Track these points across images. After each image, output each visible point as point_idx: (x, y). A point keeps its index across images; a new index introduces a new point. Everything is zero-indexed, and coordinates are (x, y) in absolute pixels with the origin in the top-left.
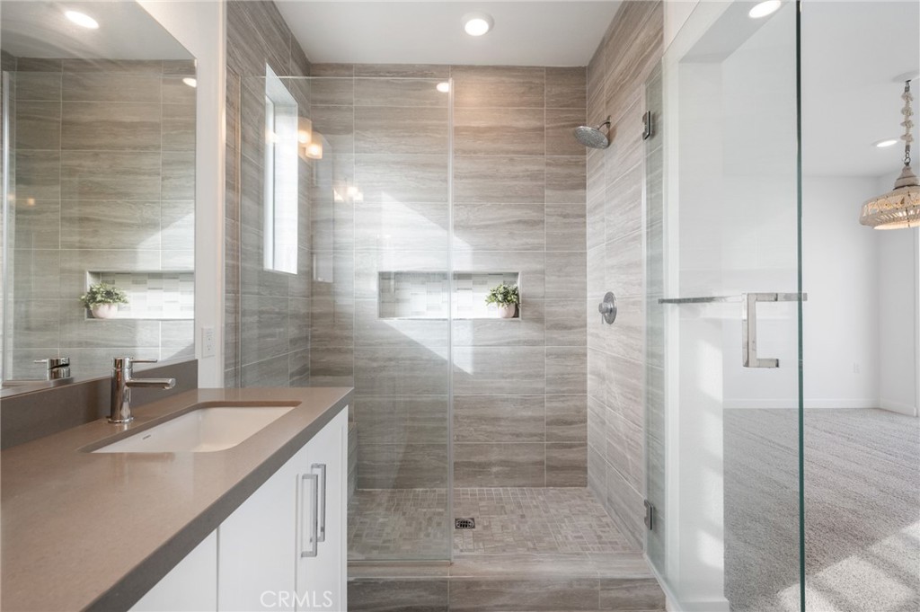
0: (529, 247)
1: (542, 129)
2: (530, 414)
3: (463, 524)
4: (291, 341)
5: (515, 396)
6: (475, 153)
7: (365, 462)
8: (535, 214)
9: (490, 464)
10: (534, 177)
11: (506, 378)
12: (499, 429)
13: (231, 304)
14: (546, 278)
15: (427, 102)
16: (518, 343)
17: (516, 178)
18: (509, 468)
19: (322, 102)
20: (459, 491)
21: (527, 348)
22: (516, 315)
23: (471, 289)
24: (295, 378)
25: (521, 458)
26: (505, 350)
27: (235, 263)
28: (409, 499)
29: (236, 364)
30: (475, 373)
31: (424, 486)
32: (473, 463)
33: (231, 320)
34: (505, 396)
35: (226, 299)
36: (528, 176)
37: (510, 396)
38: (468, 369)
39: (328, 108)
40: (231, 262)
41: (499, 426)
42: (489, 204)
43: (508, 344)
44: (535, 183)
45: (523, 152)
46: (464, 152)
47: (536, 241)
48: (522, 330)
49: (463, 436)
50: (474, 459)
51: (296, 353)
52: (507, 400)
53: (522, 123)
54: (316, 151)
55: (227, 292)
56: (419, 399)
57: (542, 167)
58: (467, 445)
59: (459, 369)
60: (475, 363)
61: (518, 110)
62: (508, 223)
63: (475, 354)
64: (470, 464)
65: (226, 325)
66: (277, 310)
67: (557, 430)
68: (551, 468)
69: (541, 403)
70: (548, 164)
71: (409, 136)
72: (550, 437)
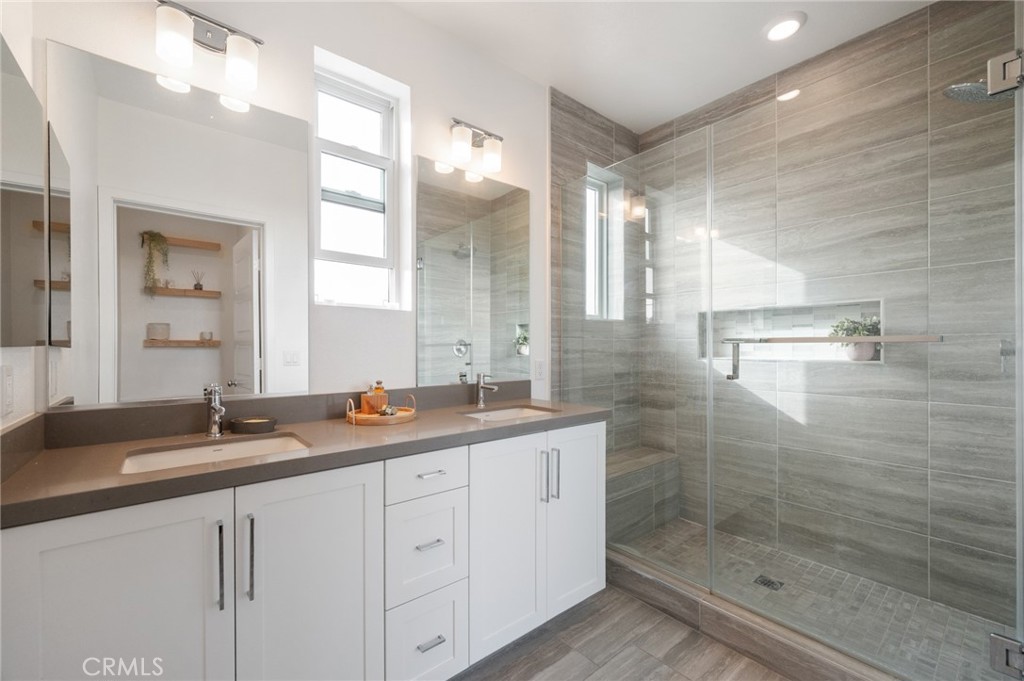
0: (898, 264)
1: (924, 96)
2: (900, 491)
3: (767, 583)
4: (616, 375)
5: (874, 463)
6: (810, 162)
7: (687, 495)
8: (908, 218)
9: (834, 540)
10: (907, 167)
11: (857, 437)
12: (847, 499)
13: (556, 345)
14: (930, 305)
15: (749, 125)
16: (880, 393)
17: (875, 176)
18: (864, 554)
19: (648, 165)
20: (787, 556)
21: (893, 402)
22: (876, 356)
23: (811, 325)
24: (622, 406)
25: (883, 546)
26: (854, 401)
27: (558, 316)
28: (723, 542)
29: (560, 387)
30: (808, 424)
31: (746, 537)
32: (808, 530)
33: (556, 356)
34: (858, 460)
35: (552, 342)
36: (896, 169)
37: (865, 461)
38: (800, 418)
39: (654, 169)
40: (555, 316)
41: (847, 496)
42: (832, 220)
43: (862, 394)
44: (910, 176)
45: (889, 139)
46: (796, 165)
47: (912, 255)
48: (884, 378)
49: (794, 496)
50: (812, 527)
51: (622, 386)
52: (860, 465)
53: (885, 101)
54: (641, 211)
55: (552, 337)
56: (740, 444)
57: (922, 151)
58: (800, 508)
59: (789, 418)
60: (809, 413)
61: (880, 85)
62: (863, 238)
63: (809, 403)
64: (803, 531)
65: (552, 359)
66: (600, 350)
67: (950, 524)
68: (939, 576)
69: (922, 479)
70: (932, 144)
71: (729, 170)
72: (936, 531)
